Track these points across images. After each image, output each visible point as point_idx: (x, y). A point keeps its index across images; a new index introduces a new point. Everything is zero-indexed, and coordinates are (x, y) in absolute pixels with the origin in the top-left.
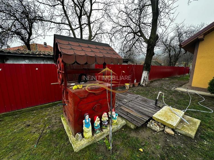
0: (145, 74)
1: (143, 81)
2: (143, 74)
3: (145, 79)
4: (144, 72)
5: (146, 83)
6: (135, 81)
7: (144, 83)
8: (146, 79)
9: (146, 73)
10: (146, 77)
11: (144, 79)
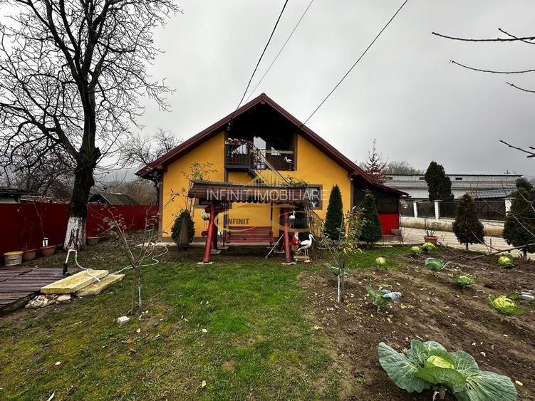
0: (73, 224)
1: (71, 241)
2: (69, 224)
3: (75, 235)
4: (70, 220)
5: (78, 243)
6: (45, 243)
7: (73, 244)
8: (77, 235)
9: (75, 222)
10: (78, 230)
11: (72, 235)
